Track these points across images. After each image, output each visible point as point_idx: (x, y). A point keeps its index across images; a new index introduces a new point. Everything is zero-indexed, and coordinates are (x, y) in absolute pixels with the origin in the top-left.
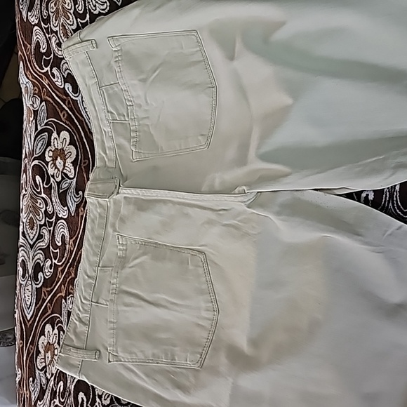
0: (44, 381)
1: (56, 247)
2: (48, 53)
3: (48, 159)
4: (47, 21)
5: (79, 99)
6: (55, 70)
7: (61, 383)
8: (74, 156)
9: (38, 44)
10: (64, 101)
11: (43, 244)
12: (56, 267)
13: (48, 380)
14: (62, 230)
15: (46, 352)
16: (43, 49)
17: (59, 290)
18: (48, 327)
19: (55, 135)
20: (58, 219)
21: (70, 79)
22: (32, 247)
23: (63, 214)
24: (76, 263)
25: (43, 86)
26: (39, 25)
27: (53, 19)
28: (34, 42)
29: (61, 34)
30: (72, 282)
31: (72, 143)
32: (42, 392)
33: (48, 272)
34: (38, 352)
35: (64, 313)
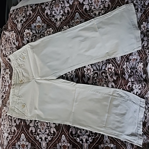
0: (3, 118)
1: (6, 91)
2: (5, 55)
3: (5, 75)
4: (5, 49)
5: (10, 63)
6: (6, 58)
7: (6, 117)
8: (10, 73)
9: (4, 53)
10: (8, 63)
11: (4, 91)
12: (6, 95)
13: (4, 117)
14: (7, 88)
15: (4, 112)
16: (4, 54)
17: (7, 99)
18: (4, 107)
19: (6, 70)
20: (7, 86)
21: (9, 59)
22: (1, 92)
23: (8, 85)
24: (10, 93)
25: (4, 61)
26: (4, 50)
27: (6, 49)
28: (3, 53)
29: (7, 51)
30: (9, 97)
31: (9, 71)
32: (3, 120)
33: (5, 97)
34: (2, 113)
35: (7, 103)
